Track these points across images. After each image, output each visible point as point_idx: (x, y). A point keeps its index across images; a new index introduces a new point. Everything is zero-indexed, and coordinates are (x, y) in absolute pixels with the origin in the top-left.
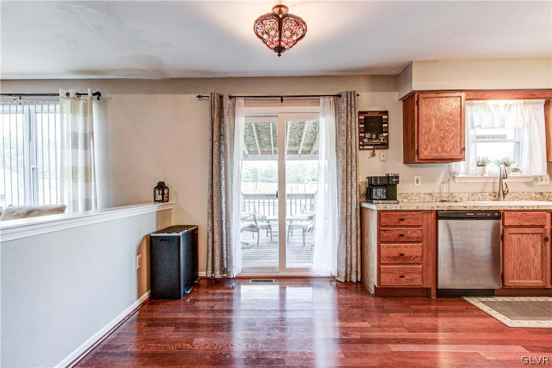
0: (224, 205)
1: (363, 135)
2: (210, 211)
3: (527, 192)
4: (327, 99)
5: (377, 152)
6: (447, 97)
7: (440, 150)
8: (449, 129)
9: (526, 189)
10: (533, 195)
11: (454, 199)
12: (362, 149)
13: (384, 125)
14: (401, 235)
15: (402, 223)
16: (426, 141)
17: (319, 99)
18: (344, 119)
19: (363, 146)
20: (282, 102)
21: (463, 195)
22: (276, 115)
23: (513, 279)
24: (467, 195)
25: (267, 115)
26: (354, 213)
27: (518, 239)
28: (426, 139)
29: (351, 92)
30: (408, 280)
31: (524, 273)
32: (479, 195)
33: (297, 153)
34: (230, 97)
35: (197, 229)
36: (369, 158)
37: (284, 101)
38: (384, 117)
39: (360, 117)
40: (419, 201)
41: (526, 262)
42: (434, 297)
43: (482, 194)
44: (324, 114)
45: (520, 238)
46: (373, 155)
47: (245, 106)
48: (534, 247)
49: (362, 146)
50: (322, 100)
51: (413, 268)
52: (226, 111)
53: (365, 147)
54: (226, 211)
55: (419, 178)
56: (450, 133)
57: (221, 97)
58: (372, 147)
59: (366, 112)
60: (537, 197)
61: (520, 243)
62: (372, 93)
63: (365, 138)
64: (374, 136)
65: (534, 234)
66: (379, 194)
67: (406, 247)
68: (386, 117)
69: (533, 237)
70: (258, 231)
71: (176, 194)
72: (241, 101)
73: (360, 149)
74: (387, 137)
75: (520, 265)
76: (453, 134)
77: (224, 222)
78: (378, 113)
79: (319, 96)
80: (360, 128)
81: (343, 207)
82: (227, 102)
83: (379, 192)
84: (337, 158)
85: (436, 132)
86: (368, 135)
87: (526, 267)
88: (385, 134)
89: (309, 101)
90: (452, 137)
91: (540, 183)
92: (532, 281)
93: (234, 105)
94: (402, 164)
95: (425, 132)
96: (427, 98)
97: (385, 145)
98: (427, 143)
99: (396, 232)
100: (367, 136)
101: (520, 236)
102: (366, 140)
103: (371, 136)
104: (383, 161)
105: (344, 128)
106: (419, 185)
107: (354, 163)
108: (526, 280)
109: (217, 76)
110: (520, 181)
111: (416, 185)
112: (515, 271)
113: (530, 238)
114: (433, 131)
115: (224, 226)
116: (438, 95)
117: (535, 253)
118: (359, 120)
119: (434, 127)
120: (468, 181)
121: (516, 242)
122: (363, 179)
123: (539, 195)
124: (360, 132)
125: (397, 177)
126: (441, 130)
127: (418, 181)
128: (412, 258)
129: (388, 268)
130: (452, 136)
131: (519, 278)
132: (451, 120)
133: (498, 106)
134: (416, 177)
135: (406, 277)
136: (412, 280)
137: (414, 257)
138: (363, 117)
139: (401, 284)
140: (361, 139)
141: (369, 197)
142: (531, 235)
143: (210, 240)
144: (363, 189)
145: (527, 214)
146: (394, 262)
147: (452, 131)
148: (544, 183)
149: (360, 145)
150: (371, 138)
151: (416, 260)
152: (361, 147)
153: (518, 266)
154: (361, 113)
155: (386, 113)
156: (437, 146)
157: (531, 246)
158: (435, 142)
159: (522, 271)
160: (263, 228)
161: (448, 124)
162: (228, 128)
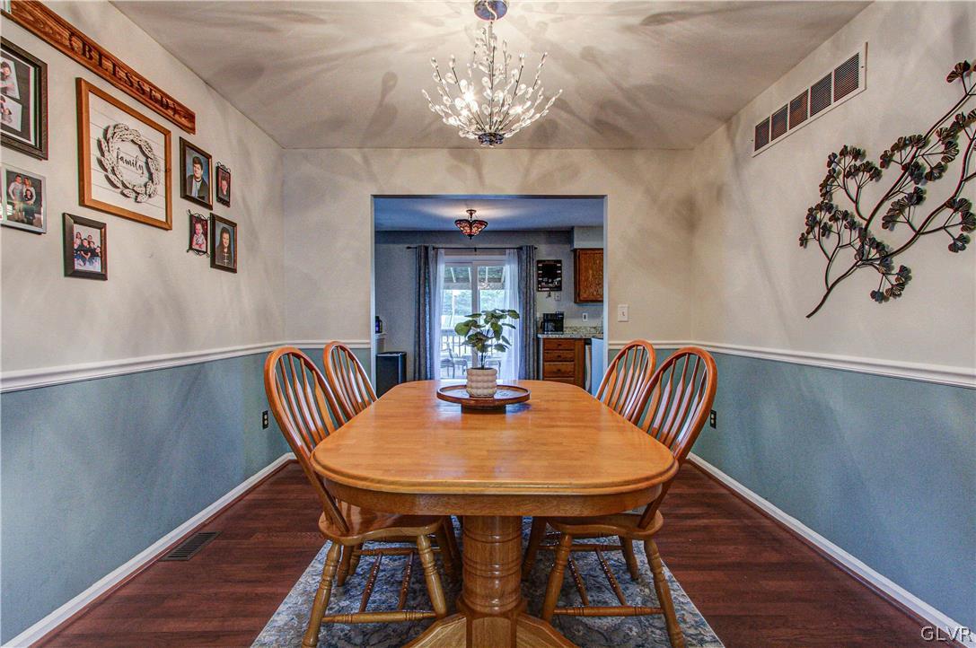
0: (428, 336)
1: (541, 279)
2: (417, 340)
4: (512, 250)
5: (552, 293)
6: (600, 253)
7: (595, 293)
12: (540, 291)
13: (558, 272)
14: (559, 356)
15: (560, 348)
16: (584, 287)
17: (505, 251)
18: (524, 267)
19: (541, 288)
22: (470, 262)
25: (464, 262)
26: (531, 343)
28: (585, 285)
29: (530, 246)
33: (500, 281)
34: (434, 248)
35: (405, 355)
36: (546, 298)
37: (477, 251)
38: (558, 265)
39: (538, 265)
40: (585, 332)
44: (509, 263)
46: (550, 296)
47: (446, 255)
50: (507, 251)
51: (567, 379)
52: (430, 260)
53: (543, 289)
54: (430, 340)
55: (587, 314)
57: (426, 248)
58: (548, 289)
59: (544, 261)
62: (548, 245)
63: (543, 281)
64: (550, 280)
66: (550, 327)
67: (563, 365)
68: (560, 265)
70: (453, 366)
72: (442, 252)
73: (538, 291)
74: (560, 282)
77: (428, 349)
78: (553, 261)
79: (506, 248)
80: (539, 274)
81: (523, 337)
82: (431, 253)
83: (550, 326)
84: (520, 298)
85: (592, 280)
86: (545, 279)
88: (558, 279)
89: (497, 251)
93: (437, 254)
94: (572, 304)
95: (585, 280)
96: (585, 253)
97: (559, 288)
99: (556, 353)
102: (543, 284)
103: (548, 280)
104: (558, 300)
105: (524, 274)
106: (587, 320)
107: (532, 302)
111: (583, 320)
114: (590, 279)
115: (428, 353)
116: (593, 252)
118: (538, 267)
119: (591, 276)
122: (539, 315)
124: (538, 277)
125: (562, 314)
126: (596, 278)
127: (585, 317)
128: (567, 373)
134: (584, 314)
138: (540, 265)
140: (539, 282)
141: (543, 329)
143: (417, 363)
144: (539, 325)
146: (554, 376)
149: (538, 287)
150: (547, 282)
151: (570, 374)
152: (539, 289)
154: (539, 262)
155: (560, 262)
156: (593, 291)
158: (592, 288)
160: (458, 363)
162: (432, 274)
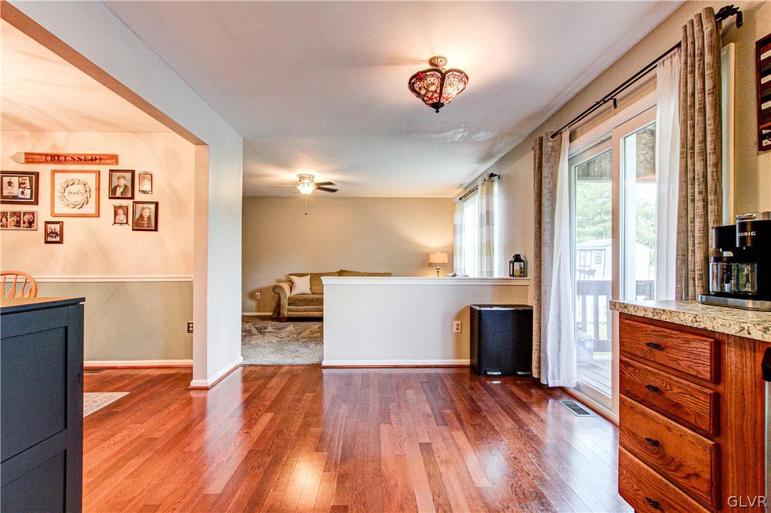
12: (768, 148)
14: (655, 389)
20: (616, 106)
22: (610, 135)
25: (603, 139)
29: (692, 22)
34: (553, 135)
37: (618, 104)
39: (764, 56)
49: (767, 139)
50: (660, 69)
52: (545, 157)
67: (669, 429)
72: (566, 135)
73: (762, 149)
79: (655, 64)
80: (763, 87)
82: (548, 145)
89: (652, 82)
93: (560, 143)
118: (760, 65)
124: (763, 100)
129: (631, 460)
146: (642, 454)
149: (761, 137)
152: (766, 142)
162: (548, 180)
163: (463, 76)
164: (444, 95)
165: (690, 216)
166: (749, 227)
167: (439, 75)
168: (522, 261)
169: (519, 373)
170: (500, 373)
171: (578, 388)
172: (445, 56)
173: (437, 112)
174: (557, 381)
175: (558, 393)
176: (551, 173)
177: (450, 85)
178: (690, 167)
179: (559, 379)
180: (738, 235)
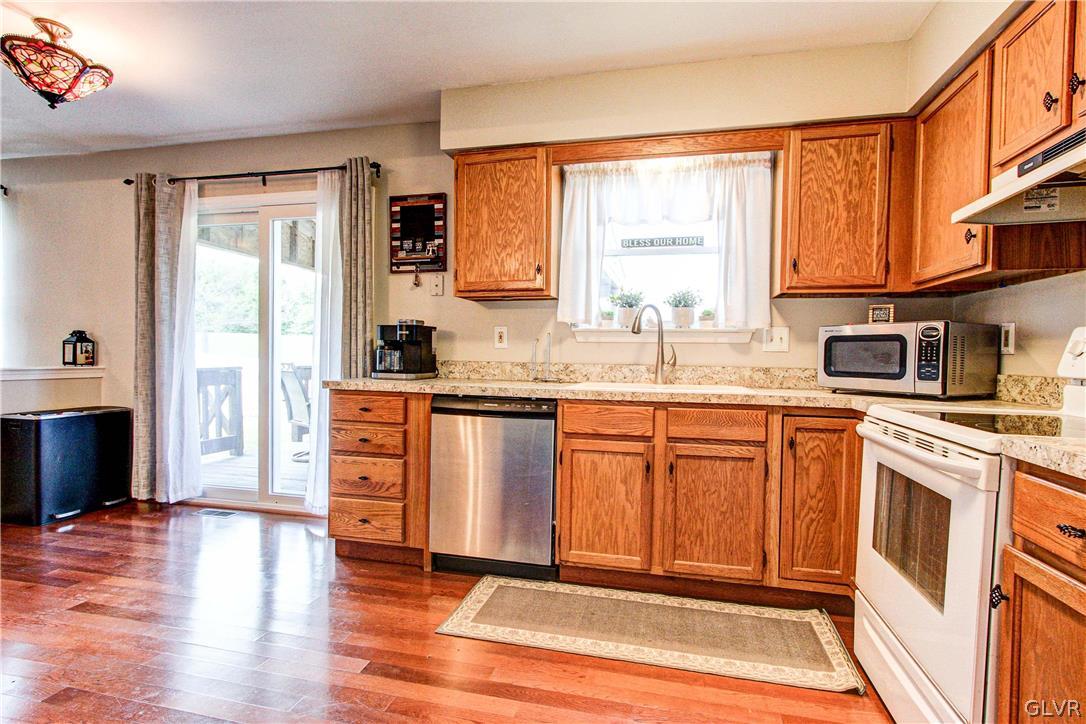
1: (397, 243)
3: (734, 367)
4: (328, 174)
5: (424, 277)
6: (511, 160)
7: (496, 270)
8: (514, 227)
9: (732, 358)
10: (747, 373)
11: (571, 376)
12: (396, 272)
13: (437, 223)
14: (364, 440)
15: (367, 416)
16: (472, 253)
17: (316, 177)
18: (347, 213)
19: (398, 265)
20: (264, 184)
21: (592, 369)
22: (255, 210)
23: (581, 549)
24: (599, 369)
25: (245, 211)
27: (593, 462)
28: (471, 250)
29: (356, 160)
30: (377, 528)
31: (602, 537)
32: (625, 370)
34: (172, 181)
36: (412, 289)
37: (268, 183)
38: (437, 206)
39: (394, 209)
40: (500, 377)
41: (607, 515)
42: (428, 569)
43: (631, 367)
44: (323, 204)
45: (596, 460)
46: (418, 284)
47: (202, 195)
48: (625, 481)
49: (396, 266)
50: (320, 177)
51: (387, 506)
53: (402, 268)
55: (504, 330)
56: (517, 236)
57: (152, 180)
58: (413, 268)
59: (404, 198)
60: (756, 377)
61: (596, 473)
62: (418, 159)
63: (402, 249)
64: (419, 246)
65: (628, 454)
67: (375, 464)
68: (440, 206)
69: (625, 460)
71: (107, 353)
72: (192, 187)
73: (392, 272)
74: (444, 247)
75: (596, 517)
76: (521, 237)
78: (427, 198)
79: (316, 170)
80: (393, 230)
85: (490, 233)
86: (408, 244)
87: (607, 524)
88: (437, 242)
89: (307, 181)
90: (521, 244)
91: (766, 347)
92: (620, 556)
93: (182, 194)
95: (471, 236)
96: (472, 164)
97: (439, 264)
98: (472, 257)
99: (357, 432)
100: (405, 246)
101: (597, 457)
102: (402, 255)
103: (414, 246)
104: (437, 295)
106: (505, 344)
108: (606, 552)
109: (163, 143)
110: (720, 340)
111: (498, 345)
112: (584, 532)
113: (619, 462)
114: (483, 232)
116: (493, 158)
117: (627, 494)
118: (392, 214)
119: (485, 225)
120: (603, 339)
121: (588, 469)
123: (761, 374)
124: (393, 239)
126: (499, 230)
127: (501, 337)
128: (386, 487)
129: (343, 502)
130: (519, 240)
131: (591, 547)
132: (517, 208)
133: (660, 173)
134: (497, 330)
135: (373, 523)
136: (384, 530)
137: (389, 484)
138: (398, 209)
139: (366, 536)
140: (394, 251)
142: (620, 457)
145: (611, 410)
146: (353, 492)
147: (520, 231)
148: (775, 346)
149: (392, 264)
150: (413, 250)
151: (392, 490)
152: (395, 268)
153: (590, 522)
154: (394, 200)
155: (441, 197)
156: (491, 266)
157: (619, 480)
158: (487, 256)
159: (599, 534)
161: (512, 217)
162: (164, 237)
163: (109, 76)
164: (75, 90)
165: (354, 312)
166: (404, 328)
167: (81, 65)
168: (89, 341)
169: (107, 504)
170: (79, 511)
171: (204, 495)
172: (72, 30)
173: (53, 106)
174: (180, 494)
175: (178, 509)
176: (169, 228)
177: (90, 83)
178: (354, 274)
179: (182, 491)
180: (399, 332)
